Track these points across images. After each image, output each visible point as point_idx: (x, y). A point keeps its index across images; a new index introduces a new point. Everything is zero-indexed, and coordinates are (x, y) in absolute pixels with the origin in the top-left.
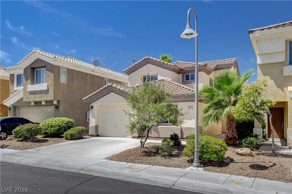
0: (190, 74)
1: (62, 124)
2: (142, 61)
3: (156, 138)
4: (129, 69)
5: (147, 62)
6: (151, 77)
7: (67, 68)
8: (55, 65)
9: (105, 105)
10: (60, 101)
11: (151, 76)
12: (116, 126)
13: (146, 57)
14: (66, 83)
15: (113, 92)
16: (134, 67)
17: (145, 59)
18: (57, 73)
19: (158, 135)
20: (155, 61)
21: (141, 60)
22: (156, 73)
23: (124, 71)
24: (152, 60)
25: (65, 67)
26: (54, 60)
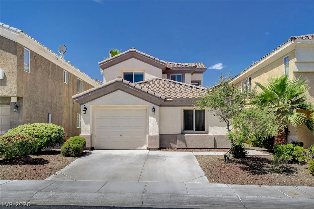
0: (176, 75)
1: (52, 133)
2: (126, 53)
3: (182, 148)
4: (107, 61)
5: (132, 55)
6: (134, 75)
7: (31, 50)
8: (19, 44)
9: (104, 107)
10: (22, 98)
11: (134, 73)
12: (121, 135)
13: (131, 50)
14: (29, 72)
15: (121, 90)
16: (114, 60)
17: (130, 52)
18: (21, 56)
19: (184, 145)
20: (143, 55)
21: (124, 53)
22: (142, 70)
23: (99, 64)
24: (139, 55)
25: (29, 48)
26: (21, 35)
